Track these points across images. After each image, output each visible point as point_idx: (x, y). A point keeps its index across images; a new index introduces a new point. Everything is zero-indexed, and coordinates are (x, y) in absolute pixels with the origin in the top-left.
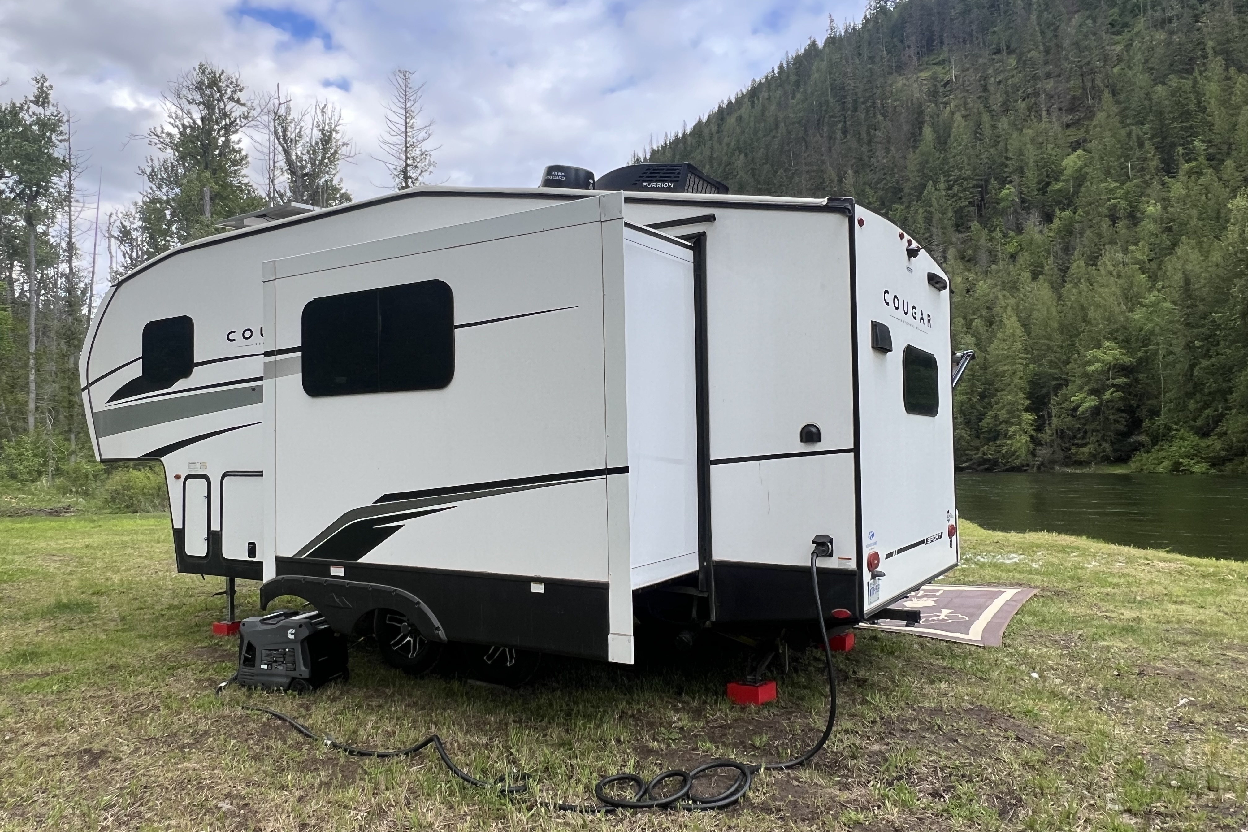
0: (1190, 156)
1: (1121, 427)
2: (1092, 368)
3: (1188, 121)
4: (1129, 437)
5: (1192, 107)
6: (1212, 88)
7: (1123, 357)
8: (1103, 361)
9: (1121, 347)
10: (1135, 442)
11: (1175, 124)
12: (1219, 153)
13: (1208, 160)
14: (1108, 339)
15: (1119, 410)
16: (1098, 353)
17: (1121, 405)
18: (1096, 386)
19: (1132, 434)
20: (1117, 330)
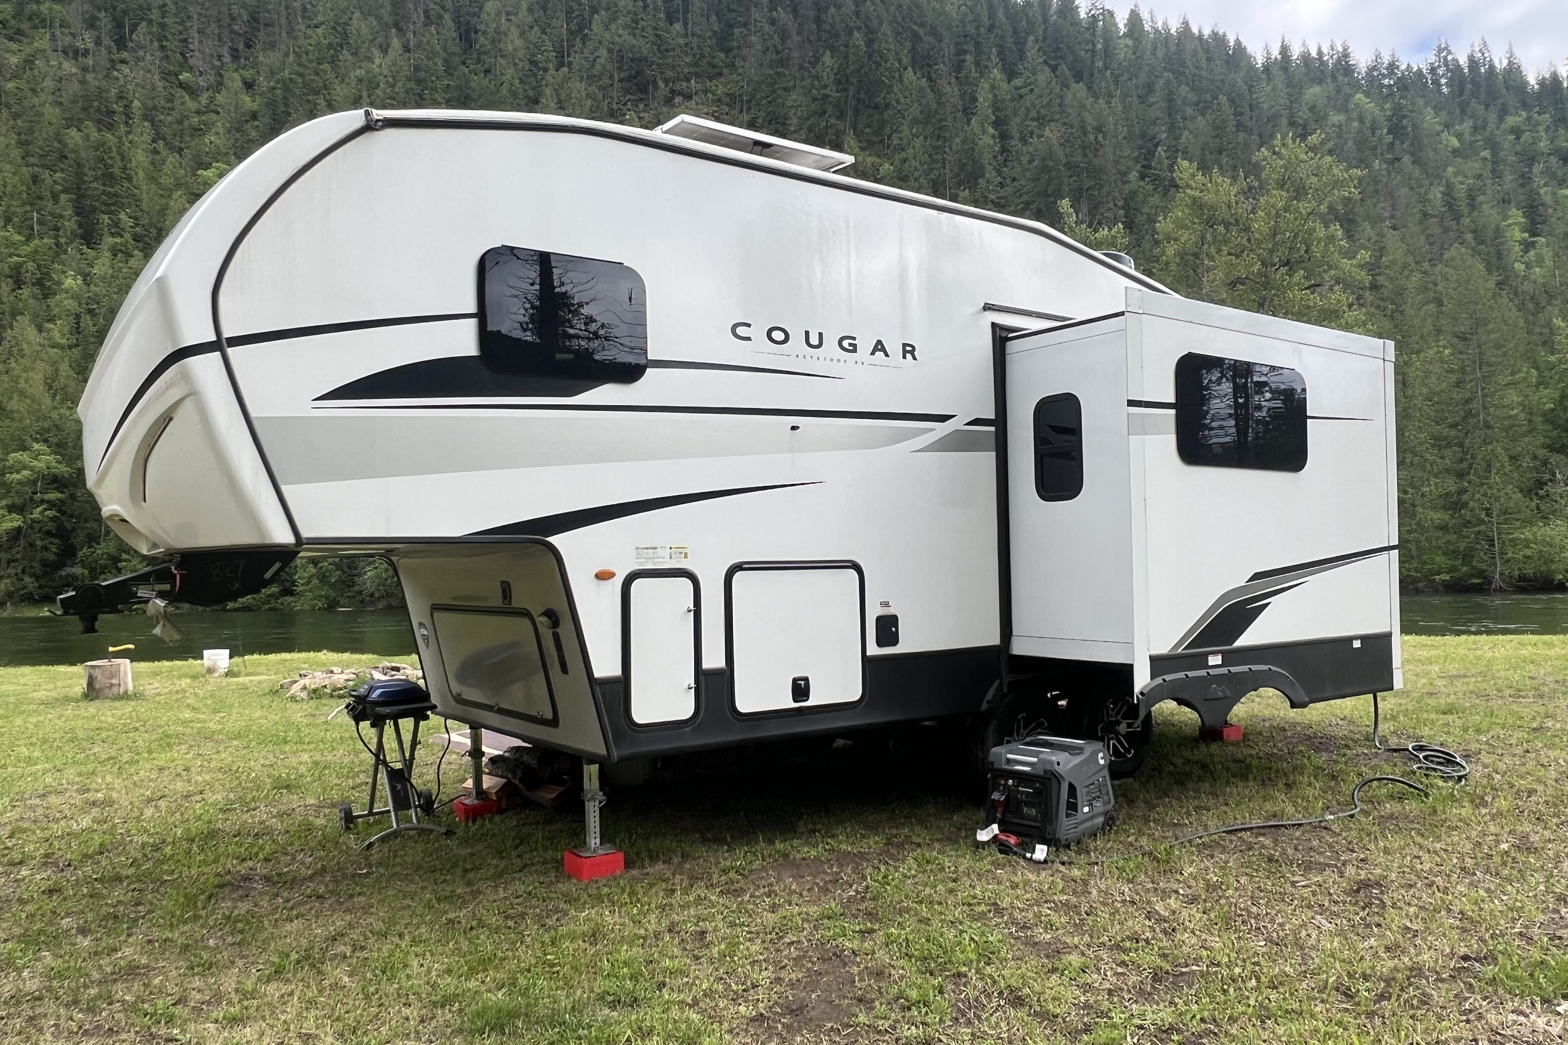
0: (117, 229)
1: (51, 557)
2: (16, 476)
3: (113, 187)
4: (60, 569)
5: (116, 171)
6: (140, 158)
7: (59, 466)
8: (32, 469)
9: (56, 453)
10: (67, 576)
11: (95, 185)
12: (146, 236)
13: (134, 240)
14: (37, 440)
15: (49, 533)
16: (23, 457)
17: (51, 526)
18: (18, 501)
19: (64, 565)
20: (48, 431)
